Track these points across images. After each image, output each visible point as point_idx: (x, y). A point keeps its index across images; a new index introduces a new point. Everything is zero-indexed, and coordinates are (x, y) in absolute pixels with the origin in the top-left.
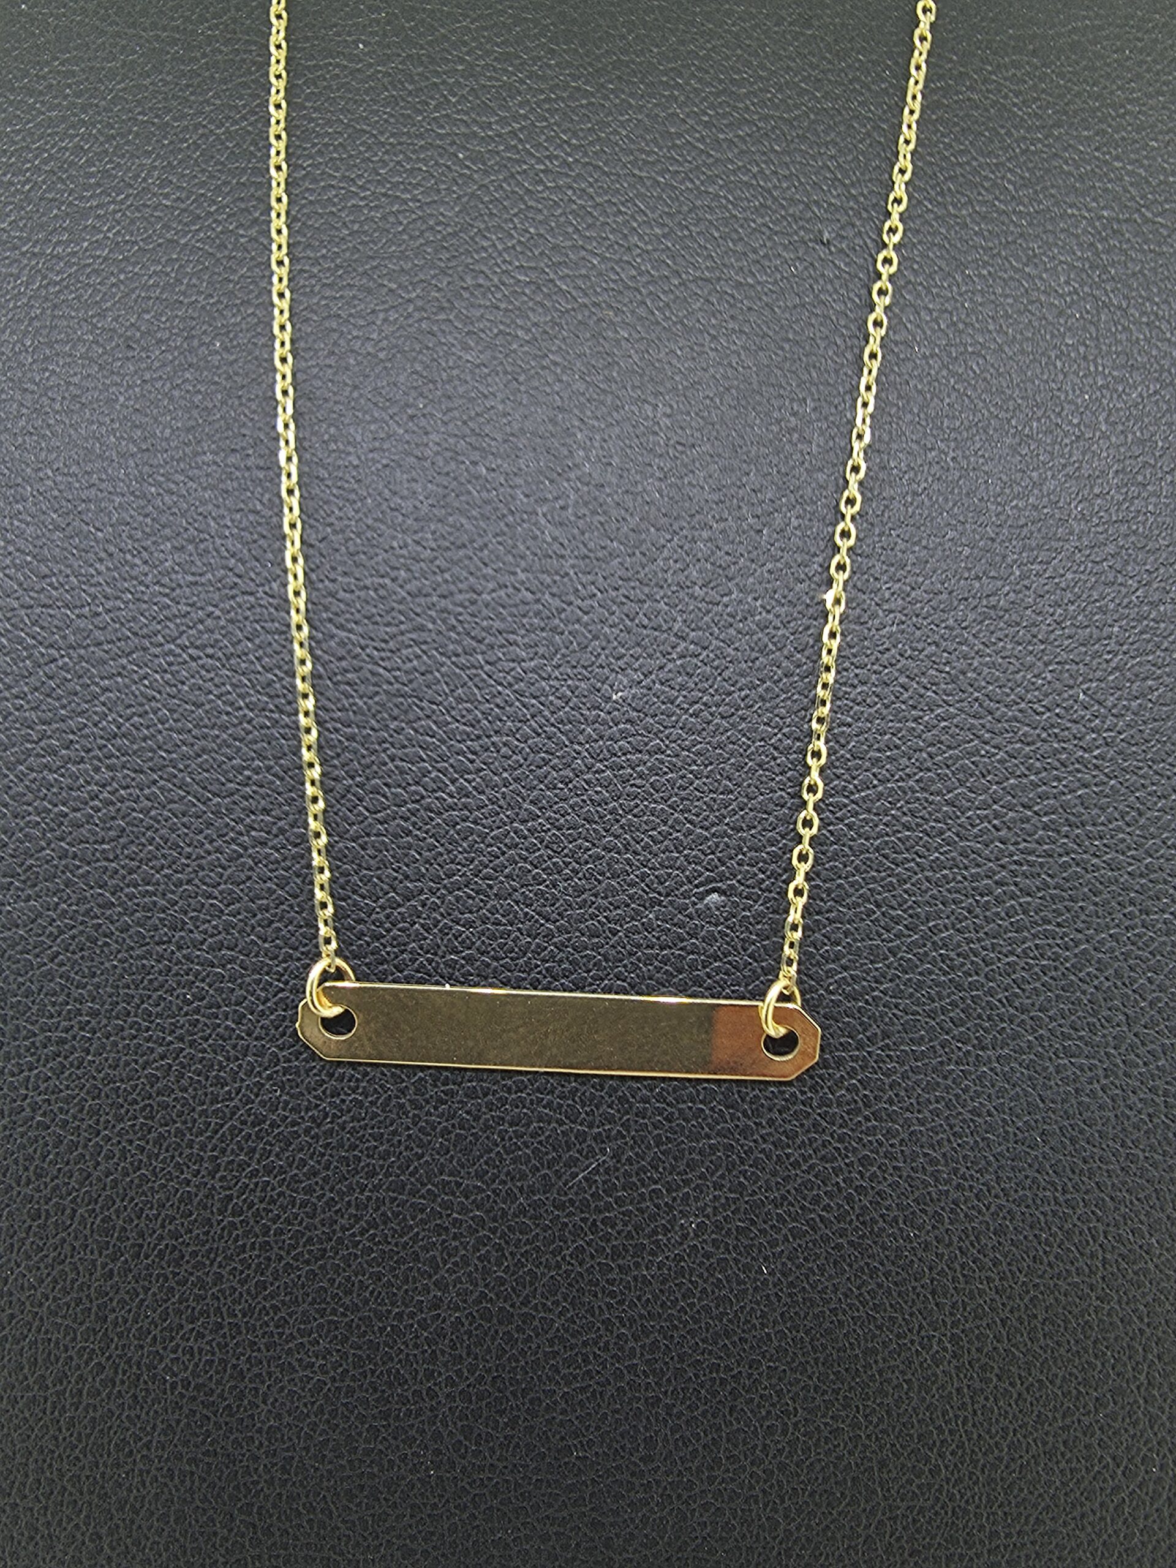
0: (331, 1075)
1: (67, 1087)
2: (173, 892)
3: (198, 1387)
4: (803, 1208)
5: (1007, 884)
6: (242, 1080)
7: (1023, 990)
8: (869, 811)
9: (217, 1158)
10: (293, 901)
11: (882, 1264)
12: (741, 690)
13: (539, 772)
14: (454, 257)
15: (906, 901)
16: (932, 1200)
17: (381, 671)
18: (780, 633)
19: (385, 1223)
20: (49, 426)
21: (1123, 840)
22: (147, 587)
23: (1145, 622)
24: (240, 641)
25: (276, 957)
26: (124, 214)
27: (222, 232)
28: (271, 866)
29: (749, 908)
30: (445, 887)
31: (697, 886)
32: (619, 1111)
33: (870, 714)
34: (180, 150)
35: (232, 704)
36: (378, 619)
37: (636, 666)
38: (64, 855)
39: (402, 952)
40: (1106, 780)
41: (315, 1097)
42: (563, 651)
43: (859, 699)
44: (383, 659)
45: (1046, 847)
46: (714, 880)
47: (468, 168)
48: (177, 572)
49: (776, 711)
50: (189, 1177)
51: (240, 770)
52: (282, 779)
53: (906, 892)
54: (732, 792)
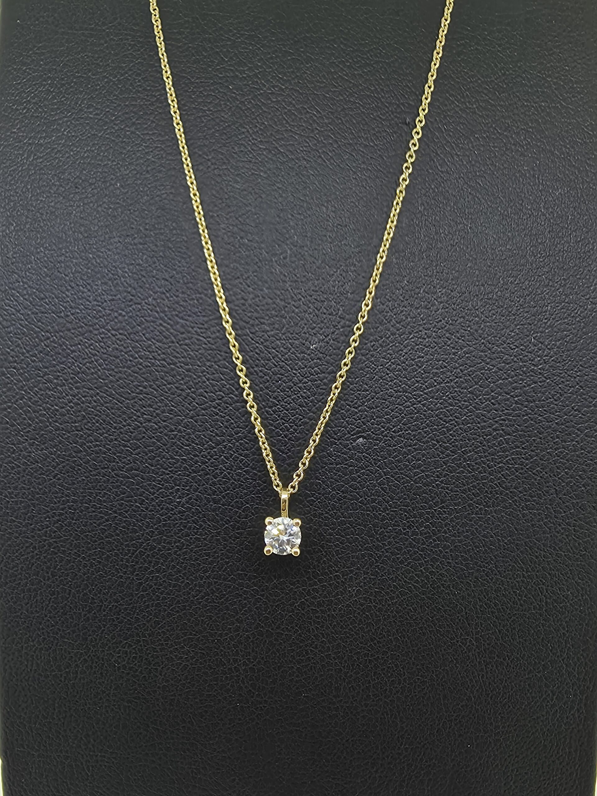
0: (185, 527)
1: (65, 536)
2: (109, 445)
3: (131, 669)
4: (405, 582)
5: (499, 430)
6: (144, 530)
7: (507, 479)
8: (432, 397)
9: (134, 565)
10: (164, 447)
11: (443, 606)
12: (371, 342)
13: (277, 384)
14: (229, 138)
15: (451, 439)
16: (465, 577)
17: (202, 338)
18: (389, 314)
19: (213, 594)
20: (41, 227)
21: (553, 408)
22: (90, 302)
23: (563, 304)
24: (134, 327)
25: (157, 473)
26: (71, 123)
27: (118, 130)
28: (154, 431)
29: (377, 445)
30: (235, 439)
31: (352, 435)
32: (319, 540)
33: (433, 352)
34: (96, 90)
35: (132, 356)
36: (199, 313)
37: (321, 332)
38: (57, 429)
39: (216, 469)
40: (545, 379)
41: (178, 537)
42: (287, 326)
43: (427, 345)
44: (201, 333)
45: (517, 412)
46: (360, 432)
47: (234, 93)
48: (103, 295)
49: (388, 352)
50: (122, 575)
51: (137, 387)
52: (156, 390)
53: (451, 435)
54: (367, 390)
